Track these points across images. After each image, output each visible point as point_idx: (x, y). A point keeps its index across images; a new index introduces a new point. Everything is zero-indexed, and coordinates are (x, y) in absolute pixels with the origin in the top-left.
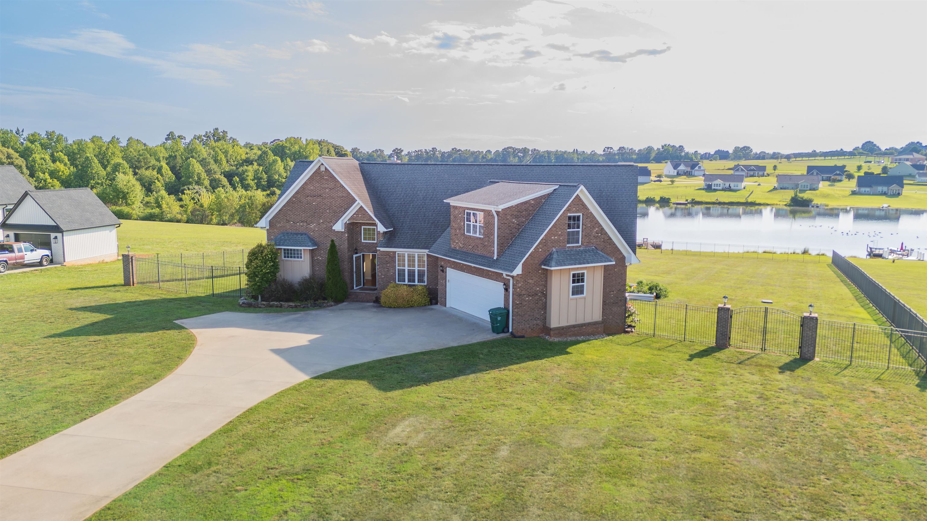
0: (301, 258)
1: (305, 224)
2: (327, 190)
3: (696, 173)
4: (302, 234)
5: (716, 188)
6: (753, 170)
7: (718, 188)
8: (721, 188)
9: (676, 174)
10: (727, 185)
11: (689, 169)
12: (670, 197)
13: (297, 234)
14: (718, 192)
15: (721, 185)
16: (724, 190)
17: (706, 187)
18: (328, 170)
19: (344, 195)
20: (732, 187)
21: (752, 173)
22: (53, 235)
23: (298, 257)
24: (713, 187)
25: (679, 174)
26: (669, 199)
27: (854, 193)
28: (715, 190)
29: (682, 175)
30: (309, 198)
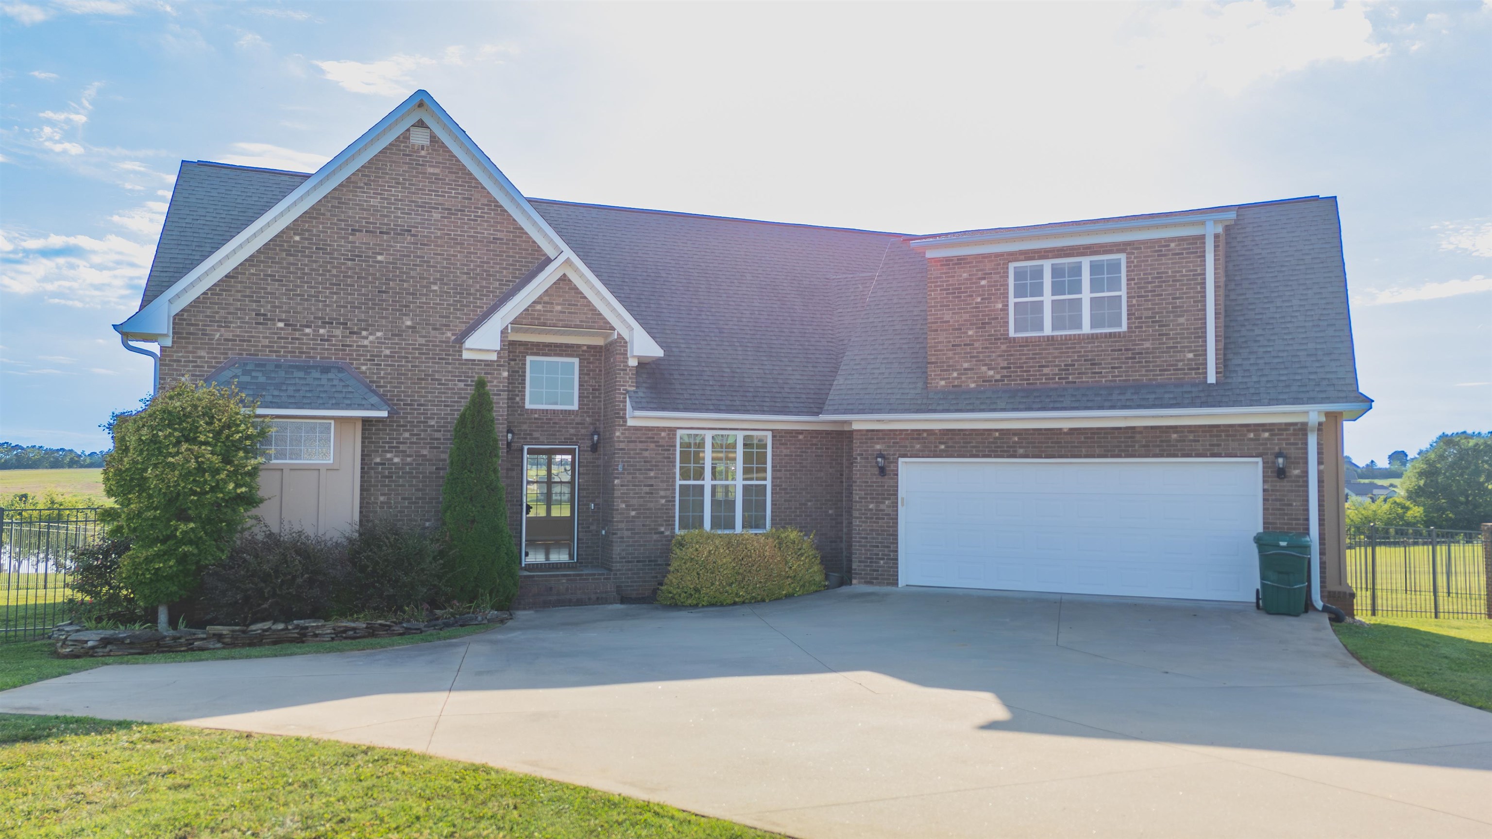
0: (325, 455)
1: (338, 332)
2: (436, 216)
4: (325, 370)
13: (306, 368)
18: (443, 146)
19: (499, 235)
30: (360, 239)
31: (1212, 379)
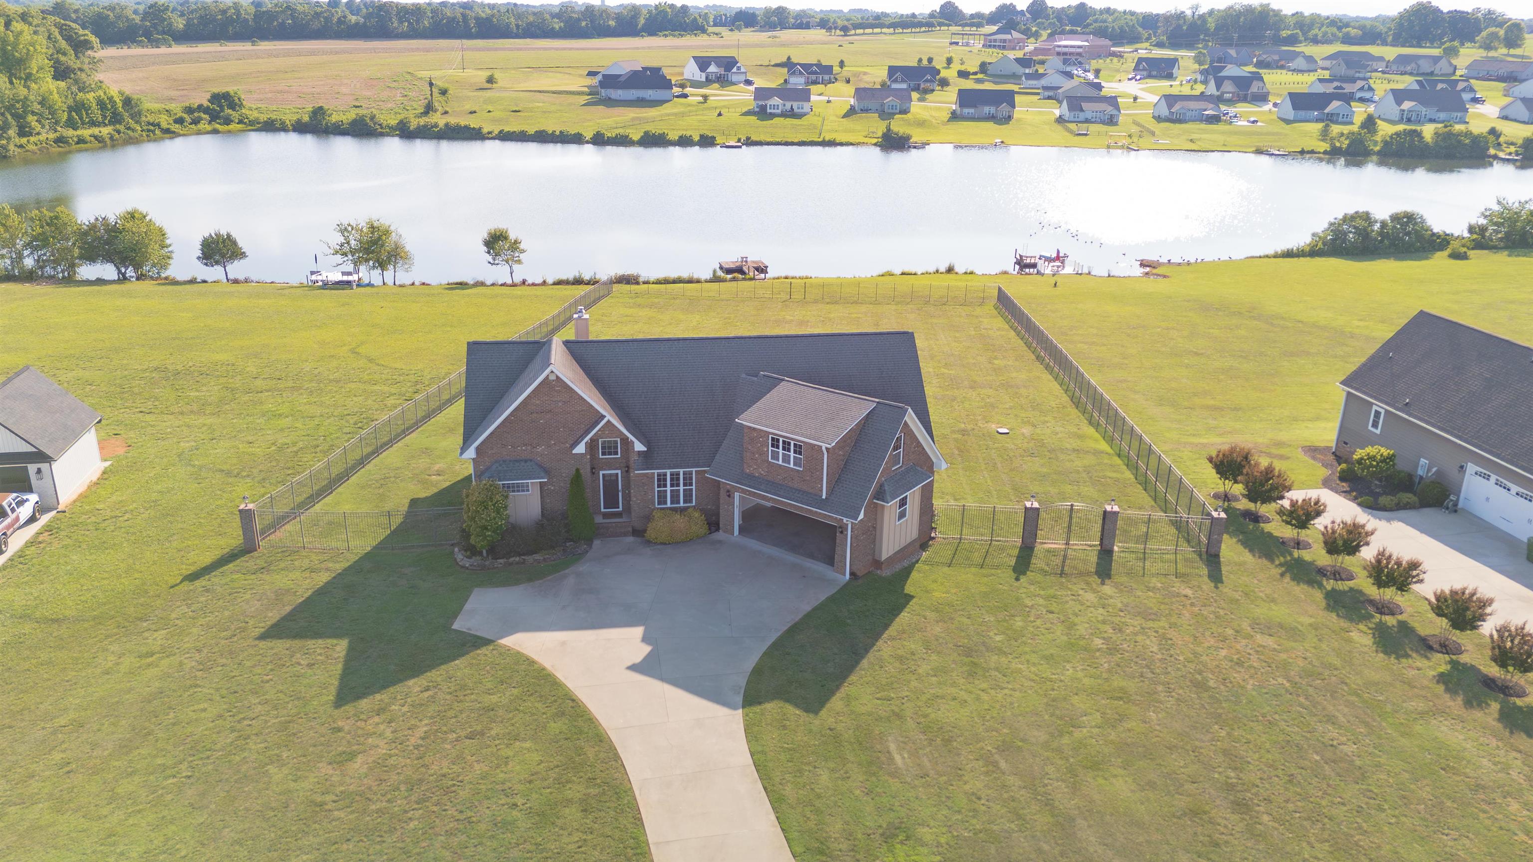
0: (528, 490)
1: (529, 448)
2: (561, 405)
3: (735, 78)
5: (772, 111)
6: (815, 73)
7: (776, 111)
8: (779, 111)
9: (704, 79)
10: (788, 105)
11: (722, 71)
12: (715, 135)
13: (519, 462)
14: (777, 120)
15: (780, 107)
16: (784, 115)
17: (757, 110)
20: (796, 110)
21: (814, 77)
22: (32, 468)
23: (523, 491)
24: (769, 111)
25: (709, 81)
26: (714, 138)
27: (954, 117)
28: (772, 116)
29: (714, 82)
31: (824, 497)
